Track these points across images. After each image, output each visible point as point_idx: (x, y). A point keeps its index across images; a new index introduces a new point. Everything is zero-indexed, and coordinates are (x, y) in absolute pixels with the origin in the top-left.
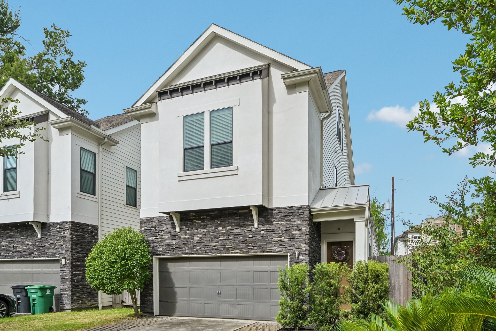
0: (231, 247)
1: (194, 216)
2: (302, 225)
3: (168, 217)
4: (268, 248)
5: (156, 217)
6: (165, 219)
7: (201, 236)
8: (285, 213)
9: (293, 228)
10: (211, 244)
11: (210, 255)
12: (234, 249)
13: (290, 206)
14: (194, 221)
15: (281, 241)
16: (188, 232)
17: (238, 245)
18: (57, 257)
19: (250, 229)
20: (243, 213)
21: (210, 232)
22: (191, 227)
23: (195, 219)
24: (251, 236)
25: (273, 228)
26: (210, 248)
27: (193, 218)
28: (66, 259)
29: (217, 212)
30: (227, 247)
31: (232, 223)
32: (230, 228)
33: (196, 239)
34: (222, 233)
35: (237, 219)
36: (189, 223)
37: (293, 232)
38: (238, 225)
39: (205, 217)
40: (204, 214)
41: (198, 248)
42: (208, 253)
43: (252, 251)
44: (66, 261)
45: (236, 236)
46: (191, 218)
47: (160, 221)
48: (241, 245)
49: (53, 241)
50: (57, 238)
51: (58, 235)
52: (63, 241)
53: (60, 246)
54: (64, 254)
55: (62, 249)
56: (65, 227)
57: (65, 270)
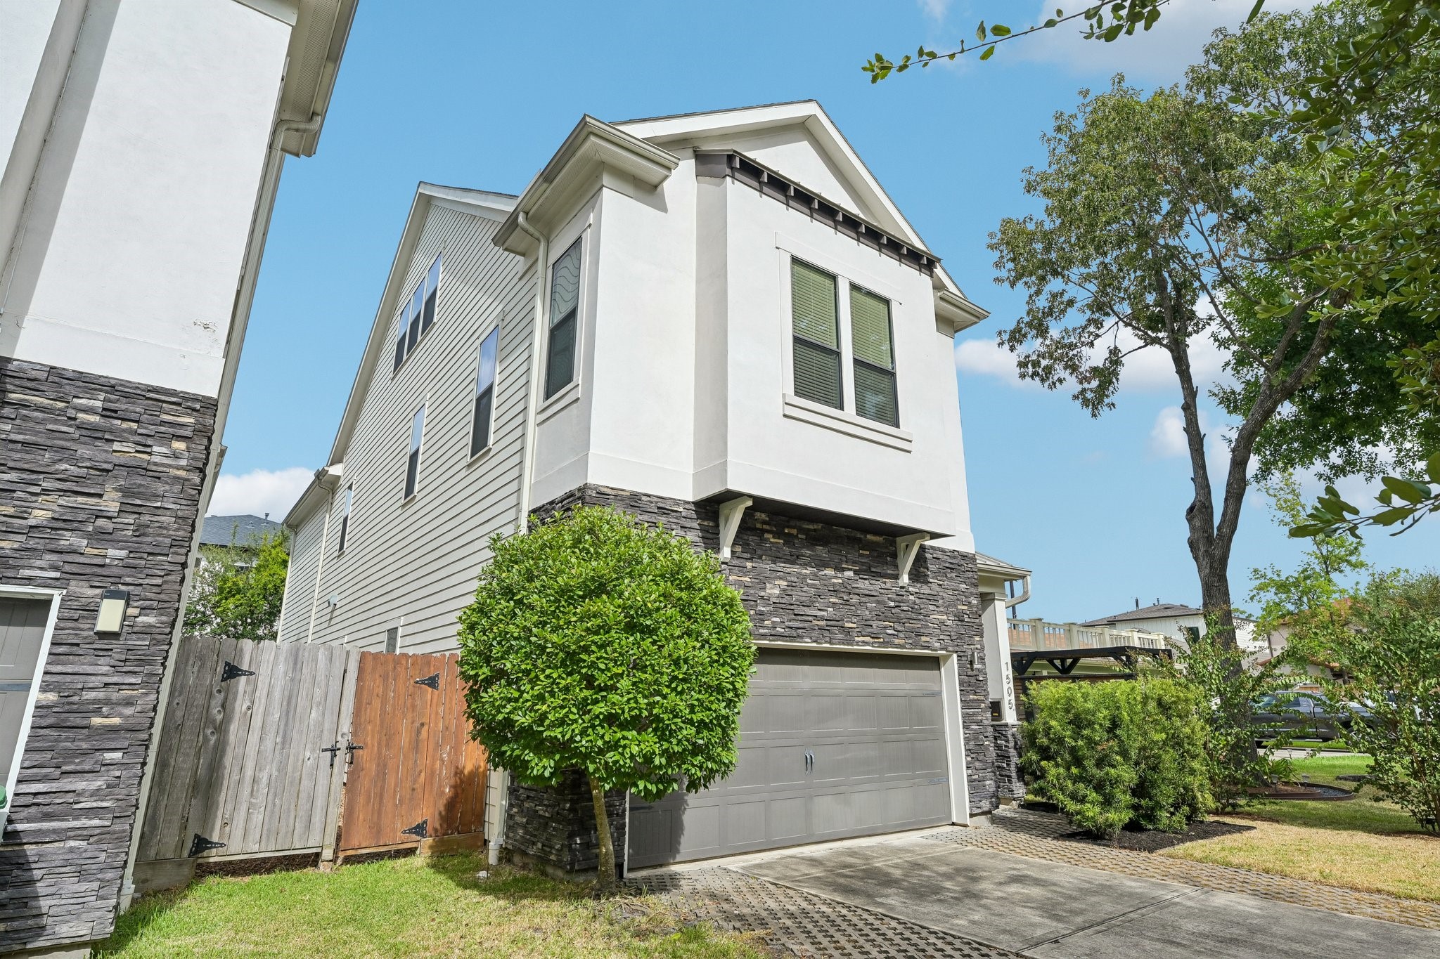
0: (855, 626)
1: (764, 522)
2: (972, 594)
3: (687, 506)
4: (924, 639)
5: (649, 496)
6: (681, 510)
7: (785, 583)
8: (946, 562)
9: (959, 597)
10: (808, 611)
11: (808, 644)
12: (861, 634)
13: (952, 548)
14: (766, 536)
15: (943, 623)
16: (749, 565)
17: (868, 623)
18: (28, 581)
19: (888, 586)
20: (873, 542)
21: (805, 576)
22: (759, 552)
23: (768, 532)
24: (892, 604)
25: (930, 592)
26: (806, 625)
27: (765, 527)
28: (127, 605)
29: (819, 526)
30: (847, 625)
31: (854, 563)
32: (850, 574)
33: (773, 591)
34: (834, 584)
35: (861, 556)
36: (751, 538)
37: (960, 607)
38: (866, 571)
39: (794, 532)
40: (792, 523)
41: (777, 620)
42: (802, 637)
43: (897, 641)
44: (124, 617)
45: (864, 599)
46: (759, 526)
47: (663, 511)
48: (875, 624)
49: (13, 476)
50: (64, 466)
51: (83, 451)
52: (126, 492)
53: (81, 517)
54: (115, 571)
55: (101, 537)
56: (165, 417)
57: (105, 669)
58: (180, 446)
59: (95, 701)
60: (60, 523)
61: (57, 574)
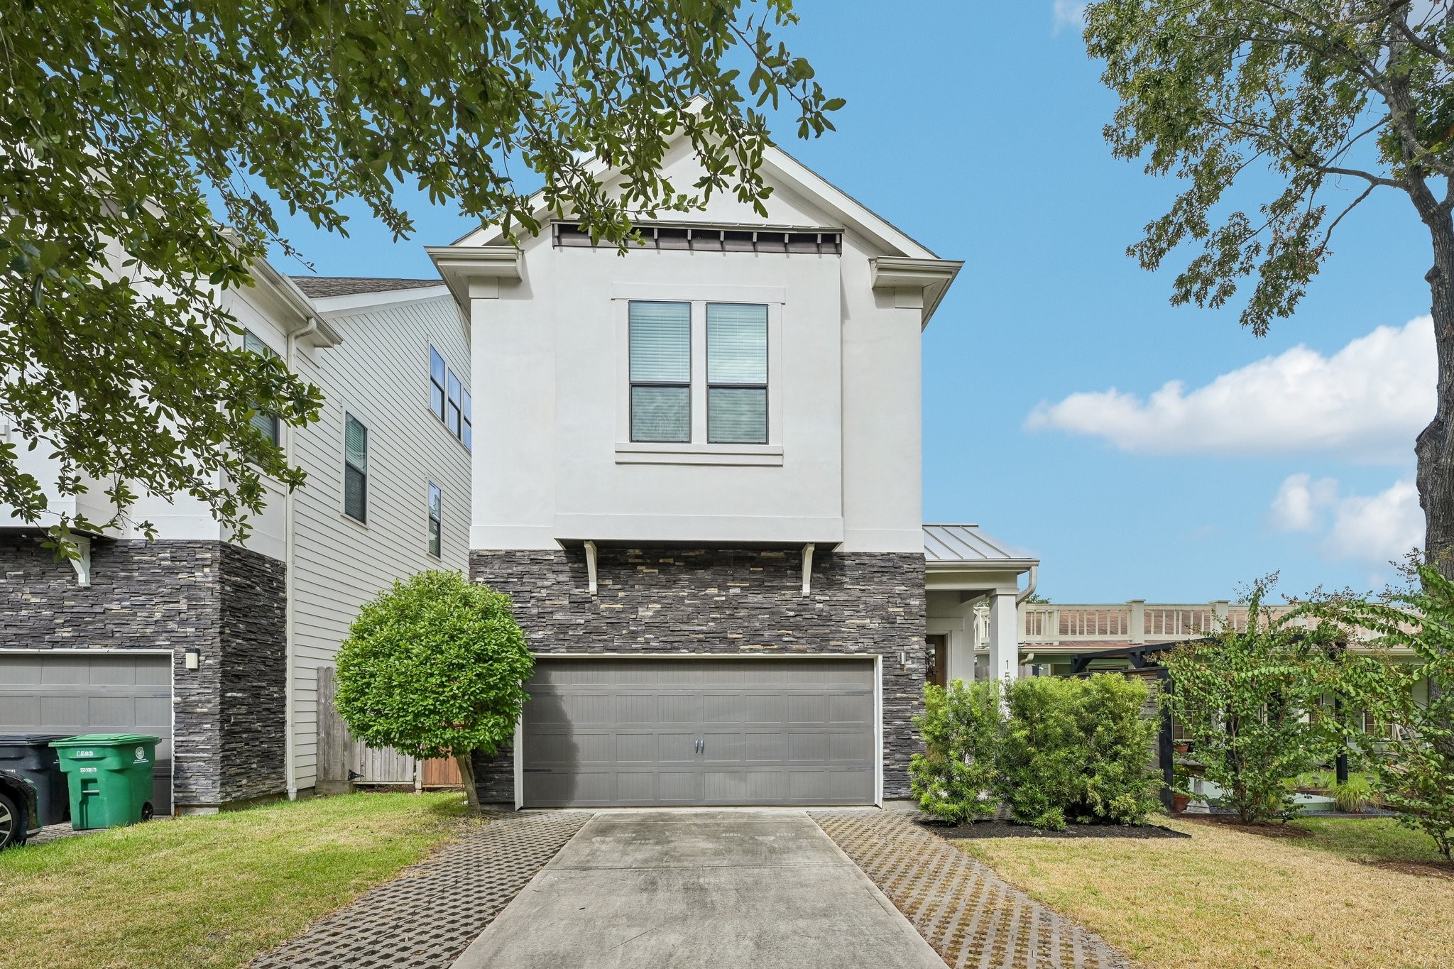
0: (741, 636)
1: (637, 557)
2: (912, 596)
3: (559, 554)
4: (832, 643)
5: (523, 551)
6: (552, 557)
7: (659, 606)
8: (873, 566)
9: (891, 600)
10: (685, 627)
11: (684, 654)
12: (748, 642)
13: (885, 551)
14: (639, 568)
15: (863, 627)
16: (621, 594)
17: (758, 633)
18: (160, 647)
19: (788, 597)
20: (770, 558)
21: (683, 598)
22: (631, 583)
23: (641, 564)
24: (792, 614)
25: (846, 598)
26: (683, 638)
27: (637, 561)
28: (199, 655)
29: (703, 552)
30: (729, 636)
31: (743, 580)
32: (737, 591)
33: (646, 613)
34: (717, 602)
35: (755, 572)
36: (622, 572)
37: (891, 610)
38: (759, 586)
39: (671, 561)
40: (669, 553)
41: (652, 636)
42: (679, 649)
43: (794, 647)
44: (199, 661)
45: (753, 612)
46: (630, 561)
47: (534, 561)
48: (766, 634)
49: (143, 598)
50: (162, 590)
51: (167, 581)
52: (189, 599)
53: (173, 614)
54: (192, 639)
55: (183, 623)
56: (198, 556)
57: (196, 686)
58: (207, 570)
59: (195, 701)
60: (167, 617)
61: (168, 643)
